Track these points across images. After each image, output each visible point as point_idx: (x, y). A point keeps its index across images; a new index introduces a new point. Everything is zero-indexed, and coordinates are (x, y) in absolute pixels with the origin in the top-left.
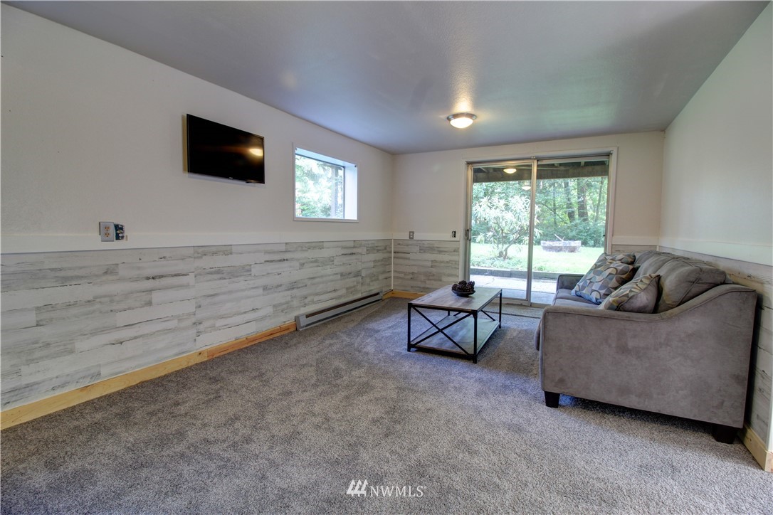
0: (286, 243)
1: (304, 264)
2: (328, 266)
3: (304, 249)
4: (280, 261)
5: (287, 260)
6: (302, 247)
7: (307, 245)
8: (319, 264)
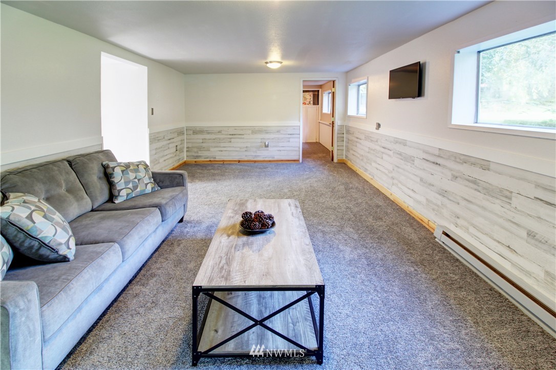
0: (440, 149)
1: (457, 177)
2: (498, 201)
3: (458, 160)
4: (434, 163)
5: (439, 165)
6: (455, 158)
7: (462, 157)
8: (480, 189)
